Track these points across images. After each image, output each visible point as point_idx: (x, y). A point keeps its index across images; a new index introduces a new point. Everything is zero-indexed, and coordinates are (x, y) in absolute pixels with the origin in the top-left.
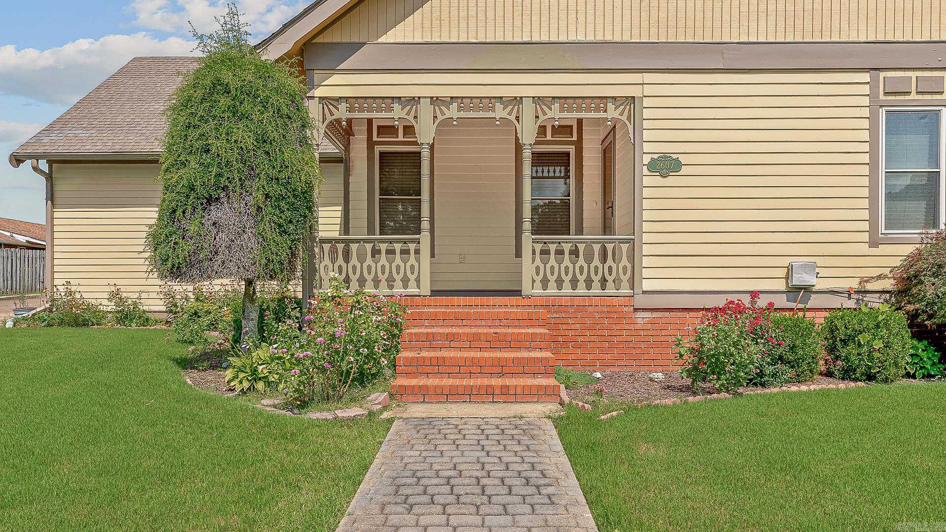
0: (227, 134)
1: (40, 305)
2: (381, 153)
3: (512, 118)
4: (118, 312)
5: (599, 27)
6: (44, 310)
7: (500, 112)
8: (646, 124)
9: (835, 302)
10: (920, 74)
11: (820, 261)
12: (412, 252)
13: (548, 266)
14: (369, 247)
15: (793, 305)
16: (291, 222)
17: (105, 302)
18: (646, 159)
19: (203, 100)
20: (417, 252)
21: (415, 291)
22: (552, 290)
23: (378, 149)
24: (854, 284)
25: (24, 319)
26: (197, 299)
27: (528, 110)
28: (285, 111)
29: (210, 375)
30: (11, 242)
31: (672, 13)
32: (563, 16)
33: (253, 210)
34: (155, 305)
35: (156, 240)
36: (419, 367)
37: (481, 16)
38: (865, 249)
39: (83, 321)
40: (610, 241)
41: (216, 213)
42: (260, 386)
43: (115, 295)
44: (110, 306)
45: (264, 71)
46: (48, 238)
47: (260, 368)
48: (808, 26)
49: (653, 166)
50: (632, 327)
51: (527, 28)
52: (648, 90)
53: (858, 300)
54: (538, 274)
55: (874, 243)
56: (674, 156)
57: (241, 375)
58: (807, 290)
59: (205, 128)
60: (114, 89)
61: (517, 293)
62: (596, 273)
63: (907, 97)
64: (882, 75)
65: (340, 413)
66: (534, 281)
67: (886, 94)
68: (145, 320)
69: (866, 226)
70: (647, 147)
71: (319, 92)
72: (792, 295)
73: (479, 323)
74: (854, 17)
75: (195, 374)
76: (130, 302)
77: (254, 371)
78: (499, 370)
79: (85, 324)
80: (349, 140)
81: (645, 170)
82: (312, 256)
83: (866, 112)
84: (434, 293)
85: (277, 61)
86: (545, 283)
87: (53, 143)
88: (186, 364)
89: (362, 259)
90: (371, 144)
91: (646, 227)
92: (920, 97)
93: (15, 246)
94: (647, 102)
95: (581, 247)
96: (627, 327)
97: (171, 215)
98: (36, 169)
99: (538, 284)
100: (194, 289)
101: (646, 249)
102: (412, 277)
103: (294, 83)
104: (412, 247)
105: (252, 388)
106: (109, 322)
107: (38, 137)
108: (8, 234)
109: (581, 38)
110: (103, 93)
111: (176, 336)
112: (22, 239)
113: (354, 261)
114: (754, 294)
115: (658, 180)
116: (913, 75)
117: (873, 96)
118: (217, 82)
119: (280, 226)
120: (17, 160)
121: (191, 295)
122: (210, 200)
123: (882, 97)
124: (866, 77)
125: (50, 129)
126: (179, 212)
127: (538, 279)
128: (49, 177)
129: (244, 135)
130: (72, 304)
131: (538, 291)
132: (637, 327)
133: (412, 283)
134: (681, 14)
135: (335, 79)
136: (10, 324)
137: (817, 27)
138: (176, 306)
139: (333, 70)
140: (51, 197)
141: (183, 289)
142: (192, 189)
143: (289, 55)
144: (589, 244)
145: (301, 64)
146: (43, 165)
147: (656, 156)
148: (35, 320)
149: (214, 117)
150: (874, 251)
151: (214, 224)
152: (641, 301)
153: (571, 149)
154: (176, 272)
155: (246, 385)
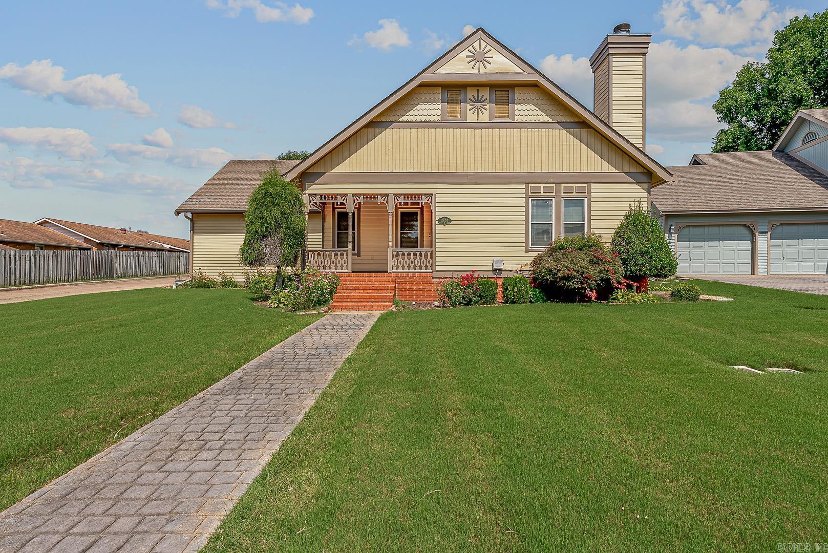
0: (270, 212)
1: (186, 279)
2: (338, 212)
3: (385, 202)
4: (223, 282)
5: (419, 166)
6: (189, 281)
7: (380, 199)
8: (437, 204)
9: (511, 275)
10: (544, 185)
11: (505, 259)
12: (345, 255)
13: (399, 261)
14: (333, 253)
15: (495, 276)
16: (295, 244)
17: (217, 277)
18: (437, 218)
19: (262, 198)
20: (347, 255)
21: (346, 271)
22: (400, 270)
23: (337, 211)
24: (519, 268)
25: (181, 285)
26: (259, 276)
27: (391, 198)
28: (293, 202)
29: (263, 303)
30: (161, 248)
31: (448, 161)
32: (405, 162)
33: (280, 239)
34: (240, 279)
35: (243, 251)
36: (342, 299)
37: (373, 162)
38: (523, 254)
39: (207, 286)
40: (423, 251)
41: (266, 241)
42: (281, 305)
43: (222, 274)
44: (219, 279)
45: (285, 186)
46: (191, 248)
47: (281, 299)
48: (501, 166)
49: (440, 221)
50: (432, 285)
51: (390, 167)
52: (438, 191)
53: (520, 274)
54: (394, 264)
55: (527, 251)
56: (448, 217)
57: (274, 301)
58: (500, 270)
59: (262, 209)
60: (221, 177)
61: (387, 272)
62: (418, 263)
63: (540, 194)
64: (530, 185)
65: (307, 313)
66: (393, 267)
67: (531, 193)
68: (235, 285)
69: (524, 245)
70: (438, 214)
71: (308, 192)
72: (494, 272)
73: (369, 283)
74: (519, 163)
75: (257, 303)
76: (228, 277)
77: (279, 300)
78: (372, 300)
79: (208, 287)
80: (324, 207)
81: (437, 223)
82: (304, 257)
83: (524, 200)
84: (353, 272)
85: (290, 181)
86: (397, 268)
87: (194, 204)
88: (254, 300)
89: (330, 257)
90: (334, 209)
91: (437, 245)
92: (544, 194)
93: (163, 250)
94: (438, 196)
95: (423, 253)
96: (430, 285)
97: (248, 242)
98: (186, 217)
99: (395, 268)
100: (258, 271)
101: (437, 254)
102: (345, 265)
103: (297, 191)
104: (345, 253)
105: (278, 307)
106: (219, 287)
107: (187, 202)
108: (160, 244)
109: (412, 171)
110: (216, 180)
111: (250, 291)
112: (167, 246)
113: (328, 259)
114: (474, 271)
115: (442, 226)
116: (542, 185)
117: (526, 193)
118: (267, 192)
119: (290, 246)
120: (178, 213)
121: (256, 274)
122: (264, 236)
123: (530, 194)
124: (523, 186)
125: (192, 197)
126: (252, 241)
127: (395, 266)
128: (192, 220)
129: (276, 213)
130: (201, 278)
131: (395, 270)
132: (434, 285)
133: (345, 267)
134: (451, 161)
135: (314, 186)
136: (174, 287)
137: (505, 167)
138: (249, 279)
139: (313, 183)
140: (192, 229)
141: (253, 271)
142: (257, 232)
143: (296, 178)
144: (426, 251)
145: (300, 181)
146: (189, 215)
147: (441, 217)
148: (185, 285)
149: (266, 205)
150: (527, 254)
151: (265, 245)
152: (435, 275)
153: (419, 211)
154: (251, 264)
155: (276, 305)
